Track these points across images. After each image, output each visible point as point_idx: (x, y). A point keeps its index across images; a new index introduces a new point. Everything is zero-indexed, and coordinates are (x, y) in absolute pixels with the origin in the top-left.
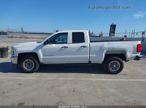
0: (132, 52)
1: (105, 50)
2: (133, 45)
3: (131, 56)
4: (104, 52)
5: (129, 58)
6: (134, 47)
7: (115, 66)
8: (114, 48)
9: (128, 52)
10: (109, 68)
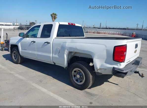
0: (105, 59)
1: (66, 50)
2: (106, 46)
3: (102, 65)
4: (65, 52)
5: (98, 68)
6: (108, 51)
7: (78, 76)
8: (77, 49)
9: (96, 58)
10: (72, 77)
